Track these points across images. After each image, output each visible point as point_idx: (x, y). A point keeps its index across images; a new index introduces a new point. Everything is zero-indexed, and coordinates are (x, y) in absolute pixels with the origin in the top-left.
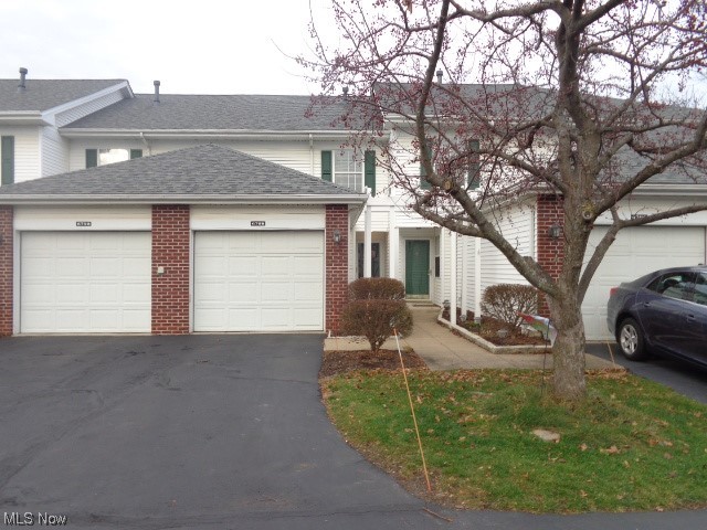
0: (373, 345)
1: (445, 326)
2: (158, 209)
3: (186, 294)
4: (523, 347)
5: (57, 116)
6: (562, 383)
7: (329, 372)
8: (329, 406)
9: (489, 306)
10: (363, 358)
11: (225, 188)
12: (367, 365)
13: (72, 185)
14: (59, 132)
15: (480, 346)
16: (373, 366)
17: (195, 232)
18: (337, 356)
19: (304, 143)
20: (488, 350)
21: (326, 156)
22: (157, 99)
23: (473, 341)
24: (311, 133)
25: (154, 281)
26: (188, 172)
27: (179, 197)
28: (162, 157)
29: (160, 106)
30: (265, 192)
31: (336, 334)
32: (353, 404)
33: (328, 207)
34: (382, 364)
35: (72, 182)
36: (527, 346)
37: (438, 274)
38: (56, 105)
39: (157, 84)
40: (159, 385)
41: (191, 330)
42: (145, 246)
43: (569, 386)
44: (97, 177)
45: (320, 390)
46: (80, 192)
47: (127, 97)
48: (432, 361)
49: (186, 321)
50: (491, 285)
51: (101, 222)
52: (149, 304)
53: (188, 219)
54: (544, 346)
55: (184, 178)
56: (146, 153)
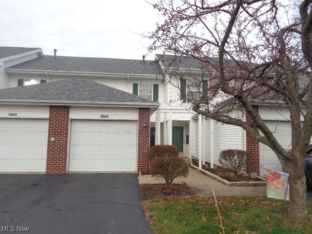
0: (168, 182)
1: (195, 169)
2: (52, 108)
3: (66, 152)
4: (243, 182)
5: (4, 62)
6: (294, 212)
7: (145, 198)
8: (151, 223)
9: (223, 161)
10: (163, 189)
11: (89, 98)
12: (165, 194)
13: (8, 95)
14: (5, 70)
15: (219, 181)
16: (169, 194)
17: (72, 120)
18: (147, 188)
19: (125, 80)
20: (224, 184)
21: (135, 86)
22: (55, 57)
23: (214, 178)
24: (129, 75)
25: (49, 146)
26: (70, 90)
27: (65, 102)
28: (56, 83)
29: (56, 61)
30: (108, 101)
31: (143, 174)
32: (165, 221)
33: (140, 109)
34: (174, 193)
35: (9, 93)
36: (245, 182)
37: (188, 142)
38: (4, 57)
39: (55, 51)
40: (49, 207)
41: (67, 171)
42: (45, 127)
43: (299, 214)
44: (22, 91)
45: (143, 210)
46: (12, 98)
47: (40, 56)
48: (198, 190)
49: (65, 167)
50: (223, 150)
51: (22, 114)
52: (46, 157)
53: (68, 113)
54: (253, 182)
55: (67, 93)
56: (48, 81)
